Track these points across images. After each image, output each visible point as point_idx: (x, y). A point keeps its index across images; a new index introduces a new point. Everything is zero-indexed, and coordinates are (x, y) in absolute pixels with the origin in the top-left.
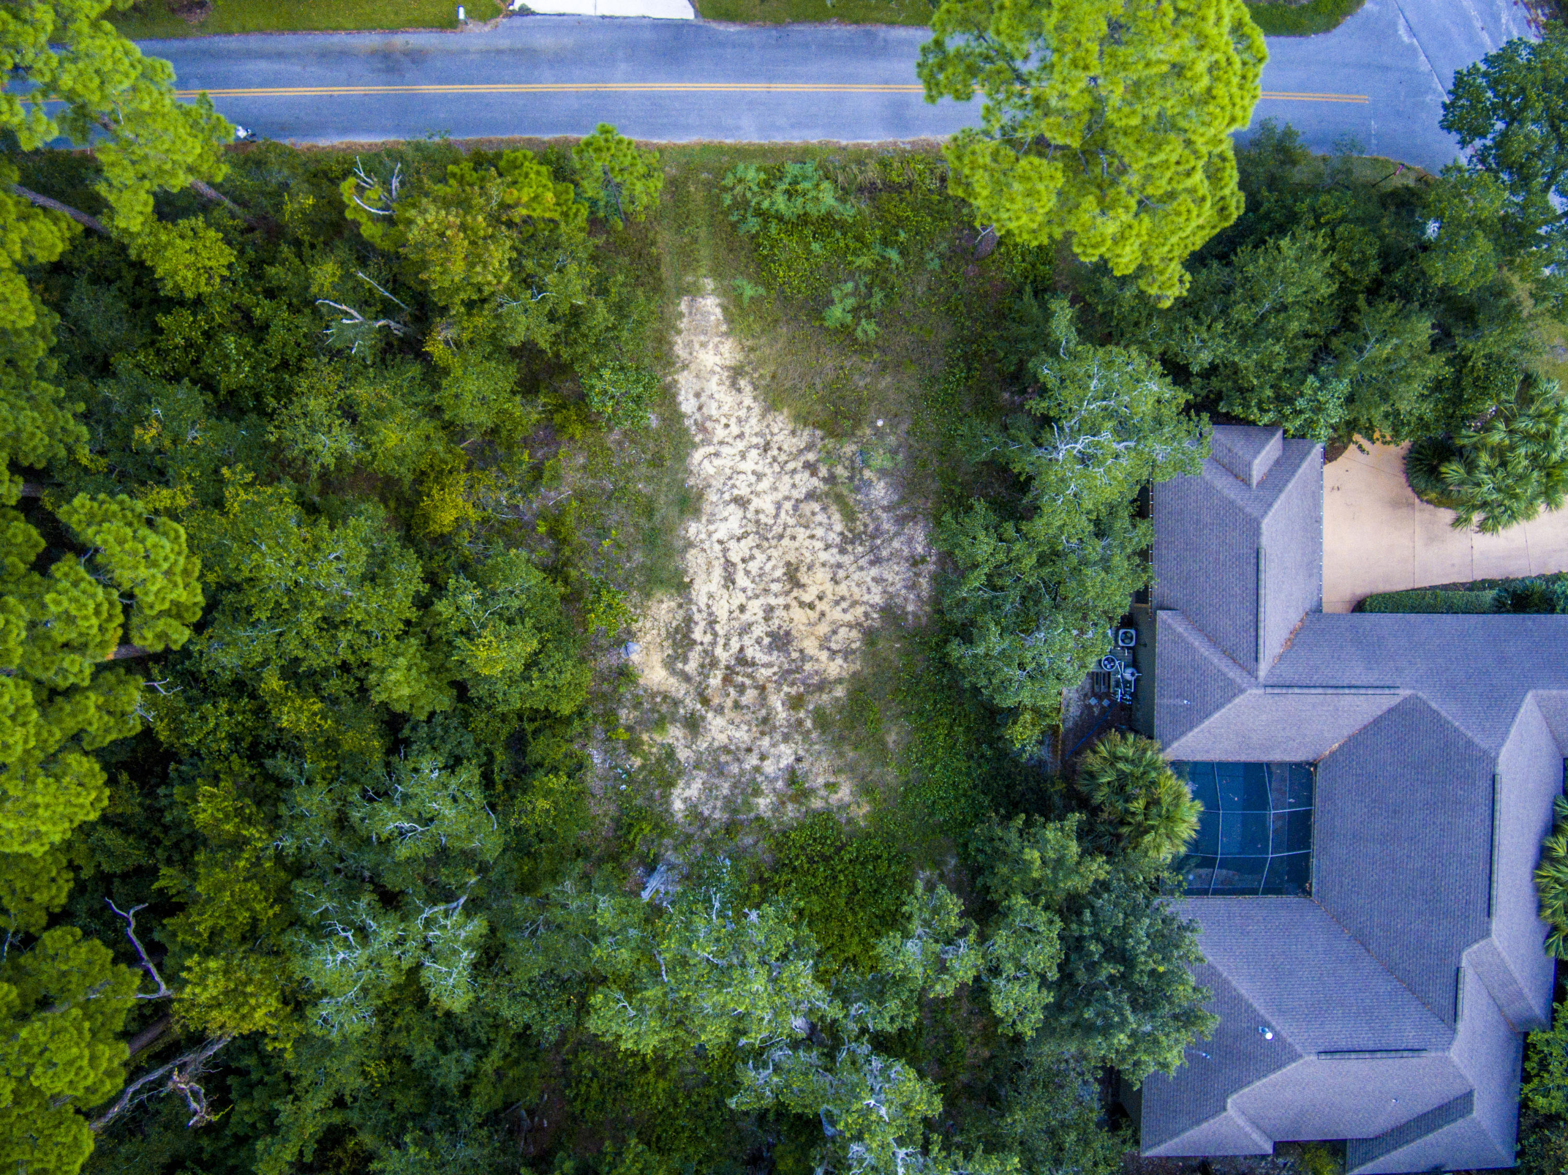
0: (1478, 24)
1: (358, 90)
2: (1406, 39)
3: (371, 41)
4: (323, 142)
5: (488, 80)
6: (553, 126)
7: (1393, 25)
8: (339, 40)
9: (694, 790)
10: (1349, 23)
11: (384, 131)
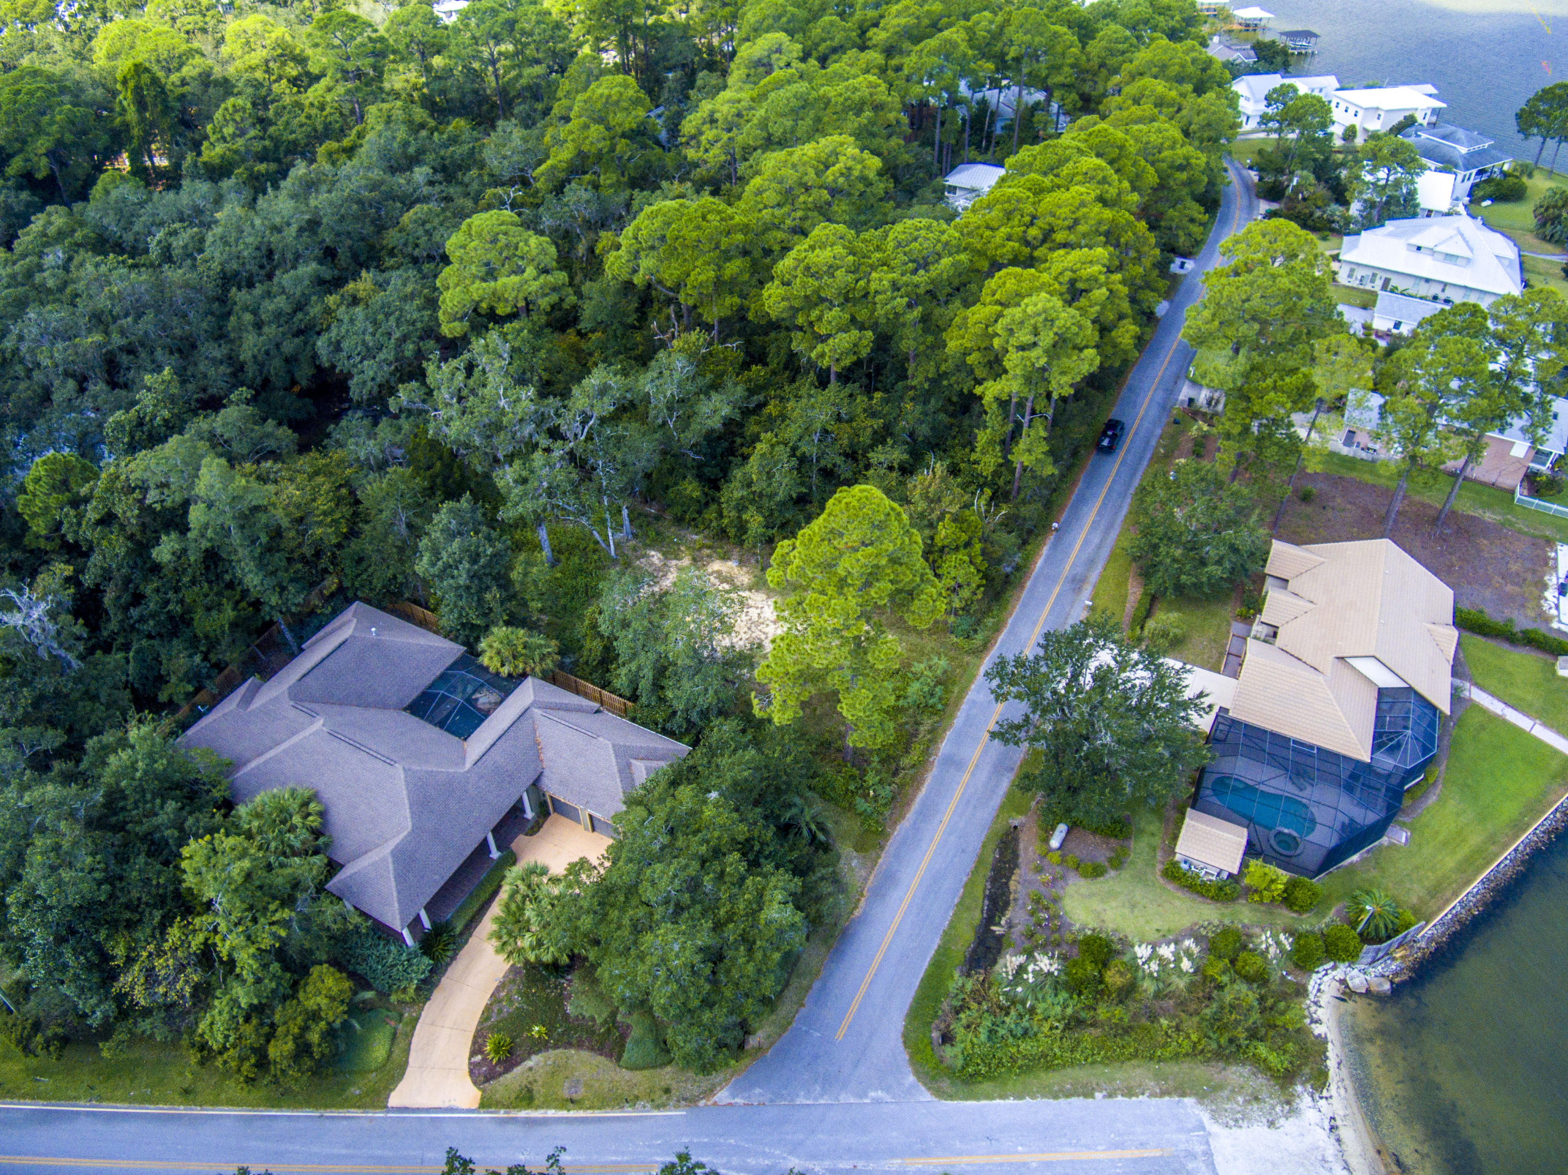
0: (860, 1164)
1: (1068, 567)
2: (872, 1094)
3: (1094, 577)
4: (1045, 550)
5: (1052, 609)
6: (1014, 625)
7: (888, 1089)
8: (1099, 568)
9: (655, 560)
10: (904, 1056)
11: (1042, 568)
